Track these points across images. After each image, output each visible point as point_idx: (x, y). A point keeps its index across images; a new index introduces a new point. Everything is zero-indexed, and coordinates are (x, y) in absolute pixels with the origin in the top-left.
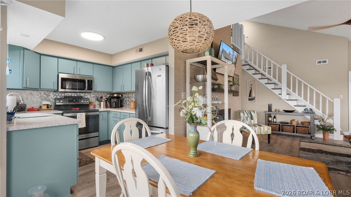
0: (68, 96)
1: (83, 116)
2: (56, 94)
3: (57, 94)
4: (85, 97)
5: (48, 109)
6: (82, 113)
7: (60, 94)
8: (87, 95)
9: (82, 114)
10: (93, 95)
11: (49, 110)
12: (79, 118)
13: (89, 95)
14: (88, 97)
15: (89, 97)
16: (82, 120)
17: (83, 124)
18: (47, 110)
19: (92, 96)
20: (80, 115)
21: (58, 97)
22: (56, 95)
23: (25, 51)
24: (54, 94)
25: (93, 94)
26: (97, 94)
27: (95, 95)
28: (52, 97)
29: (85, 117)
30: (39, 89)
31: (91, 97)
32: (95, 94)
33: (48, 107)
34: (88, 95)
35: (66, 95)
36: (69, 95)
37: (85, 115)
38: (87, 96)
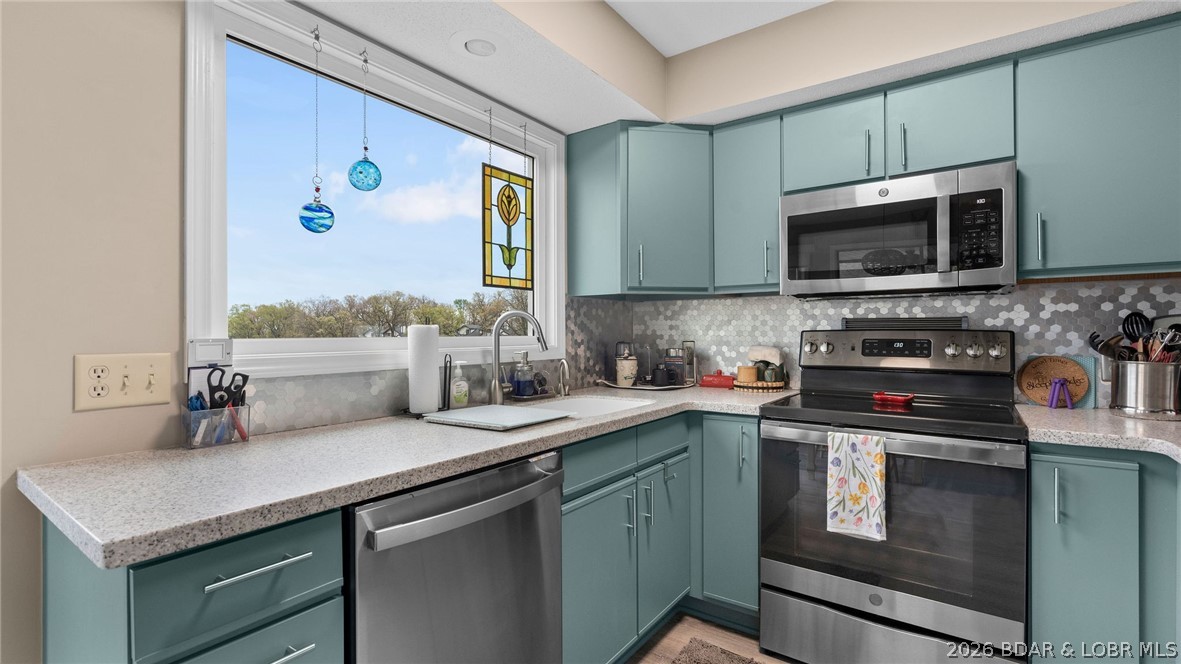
0: (872, 316)
1: (870, 460)
2: (813, 308)
3: (817, 312)
4: (989, 323)
5: (760, 384)
6: (857, 437)
7: (831, 311)
8: (1000, 309)
9: (864, 443)
10: (1062, 307)
11: (763, 388)
12: (838, 462)
13: (1019, 308)
14: (1010, 321)
15: (1019, 322)
16: (863, 486)
17: (864, 517)
18: (758, 388)
19: (1045, 315)
20: (846, 448)
21: (824, 325)
22: (813, 317)
23: (634, 132)
24: (803, 311)
25: (1055, 301)
26: (1102, 299)
27: (1073, 307)
28: (797, 323)
29: (880, 468)
30: (711, 292)
31: (1039, 321)
32: (1079, 300)
33: (760, 376)
34: (1010, 309)
35: (861, 312)
36: (877, 310)
37: (880, 449)
38: (1004, 315)
